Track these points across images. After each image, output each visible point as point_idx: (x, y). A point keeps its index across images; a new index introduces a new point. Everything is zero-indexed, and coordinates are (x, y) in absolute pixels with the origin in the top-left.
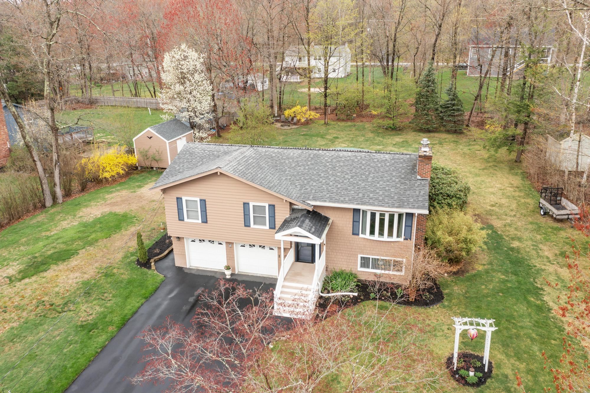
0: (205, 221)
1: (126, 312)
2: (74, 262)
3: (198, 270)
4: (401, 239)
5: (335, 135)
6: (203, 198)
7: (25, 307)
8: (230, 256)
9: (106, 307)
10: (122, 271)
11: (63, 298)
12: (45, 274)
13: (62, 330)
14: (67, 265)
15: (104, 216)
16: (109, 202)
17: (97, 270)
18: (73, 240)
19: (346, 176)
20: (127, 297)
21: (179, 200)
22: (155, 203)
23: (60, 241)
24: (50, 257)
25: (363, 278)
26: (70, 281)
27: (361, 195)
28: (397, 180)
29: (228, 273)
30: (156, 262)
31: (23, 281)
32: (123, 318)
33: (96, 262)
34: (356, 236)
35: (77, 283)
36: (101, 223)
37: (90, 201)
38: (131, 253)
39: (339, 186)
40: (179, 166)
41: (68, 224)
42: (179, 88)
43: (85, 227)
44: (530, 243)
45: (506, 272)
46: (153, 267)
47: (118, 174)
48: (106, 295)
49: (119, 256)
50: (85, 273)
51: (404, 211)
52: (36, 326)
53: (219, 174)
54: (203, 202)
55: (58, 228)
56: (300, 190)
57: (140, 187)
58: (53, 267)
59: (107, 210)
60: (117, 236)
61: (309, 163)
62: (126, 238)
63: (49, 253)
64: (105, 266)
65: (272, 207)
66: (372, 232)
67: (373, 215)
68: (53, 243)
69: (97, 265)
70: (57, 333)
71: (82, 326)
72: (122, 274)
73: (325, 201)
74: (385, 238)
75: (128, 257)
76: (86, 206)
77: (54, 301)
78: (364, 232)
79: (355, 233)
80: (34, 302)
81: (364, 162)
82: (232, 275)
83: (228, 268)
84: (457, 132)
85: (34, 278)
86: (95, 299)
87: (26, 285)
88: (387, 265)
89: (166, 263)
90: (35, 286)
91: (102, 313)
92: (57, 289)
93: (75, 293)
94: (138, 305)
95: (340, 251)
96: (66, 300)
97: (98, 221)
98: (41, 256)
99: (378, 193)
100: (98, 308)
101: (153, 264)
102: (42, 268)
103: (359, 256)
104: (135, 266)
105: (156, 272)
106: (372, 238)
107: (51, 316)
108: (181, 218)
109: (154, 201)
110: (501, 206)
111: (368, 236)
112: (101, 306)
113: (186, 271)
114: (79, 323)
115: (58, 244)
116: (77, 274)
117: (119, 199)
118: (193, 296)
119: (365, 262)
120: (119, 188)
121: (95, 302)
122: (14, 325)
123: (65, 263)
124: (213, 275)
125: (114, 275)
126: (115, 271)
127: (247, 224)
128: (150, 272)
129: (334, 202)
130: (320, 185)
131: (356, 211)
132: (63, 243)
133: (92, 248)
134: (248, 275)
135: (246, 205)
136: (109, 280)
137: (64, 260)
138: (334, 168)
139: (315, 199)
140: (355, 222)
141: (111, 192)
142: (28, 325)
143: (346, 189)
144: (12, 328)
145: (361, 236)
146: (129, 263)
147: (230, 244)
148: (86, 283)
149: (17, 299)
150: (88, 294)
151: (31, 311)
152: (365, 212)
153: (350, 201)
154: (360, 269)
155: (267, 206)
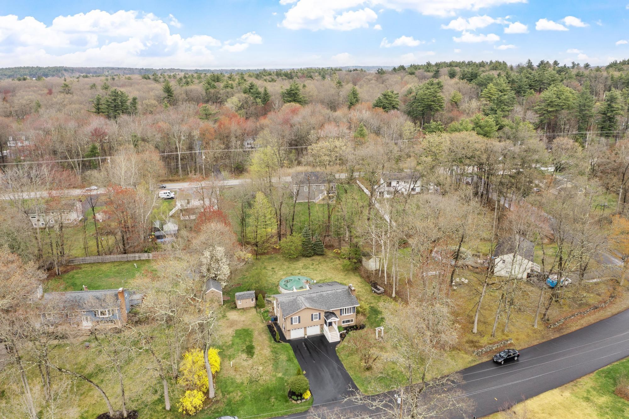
0: (299, 322)
3: (295, 339)
4: (353, 314)
8: (305, 331)
10: (276, 345)
11: (272, 356)
14: (257, 349)
17: (269, 348)
18: (243, 342)
19: (334, 299)
20: (288, 351)
21: (292, 318)
22: (246, 322)
24: (247, 349)
25: (344, 326)
26: (267, 352)
27: (342, 305)
28: (348, 298)
29: (306, 337)
31: (253, 357)
32: (294, 356)
33: (264, 346)
35: (269, 352)
36: (240, 334)
38: (269, 340)
39: (335, 303)
44: (375, 304)
45: (374, 315)
46: (282, 342)
49: (267, 342)
51: (353, 306)
53: (306, 308)
54: (299, 317)
56: (326, 307)
58: (254, 351)
60: (255, 337)
61: (321, 297)
62: (259, 337)
63: (244, 348)
65: (320, 314)
66: (346, 313)
67: (346, 309)
73: (334, 308)
74: (347, 314)
75: (271, 342)
78: (343, 314)
79: (341, 315)
80: (266, 360)
83: (306, 335)
84: (322, 254)
86: (280, 354)
87: (256, 357)
88: (348, 321)
90: (259, 357)
91: (287, 356)
92: (267, 355)
94: (293, 352)
96: (274, 357)
97: (238, 334)
99: (345, 303)
100: (284, 356)
101: (280, 341)
103: (342, 321)
105: (284, 343)
106: (345, 315)
108: (292, 324)
113: (291, 340)
116: (265, 350)
118: (303, 345)
119: (344, 322)
124: (302, 338)
126: (274, 346)
127: (312, 320)
129: (336, 308)
131: (341, 309)
132: (241, 344)
133: (255, 343)
134: (311, 336)
135: (312, 315)
136: (276, 349)
137: (254, 348)
139: (331, 308)
140: (341, 312)
143: (337, 303)
146: (274, 343)
147: (305, 328)
148: (272, 351)
150: (276, 353)
152: (343, 309)
153: (340, 307)
154: (342, 324)
155: (318, 313)
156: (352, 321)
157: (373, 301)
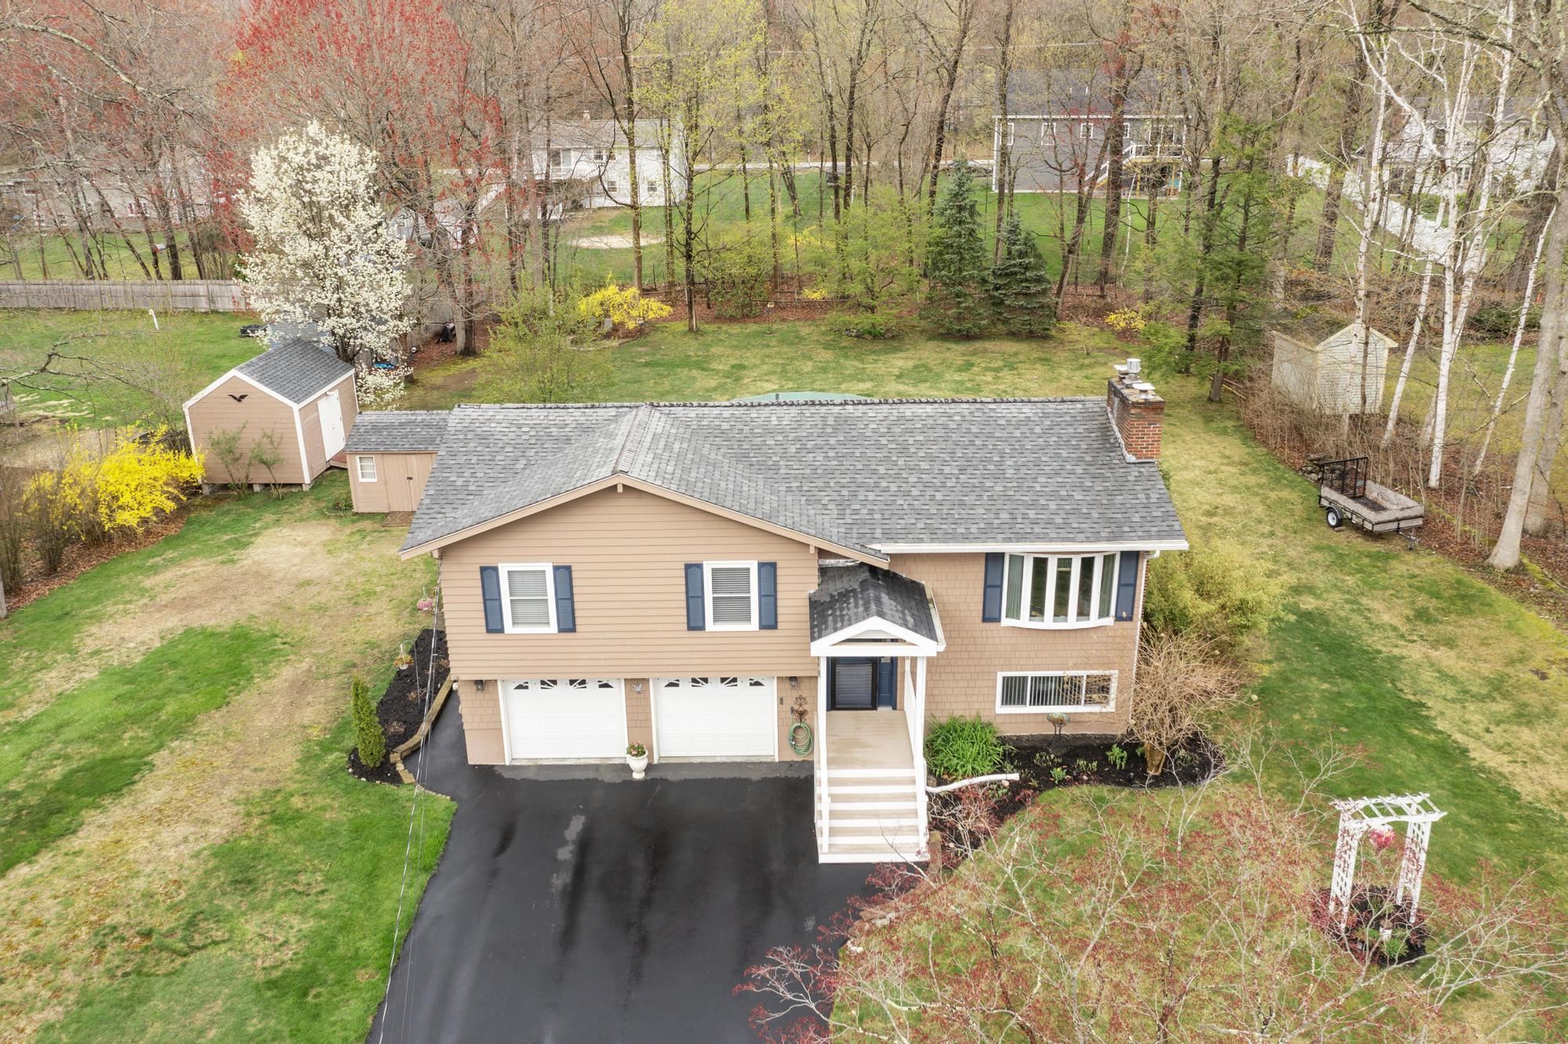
0: (568, 624)
1: (387, 919)
2: (152, 793)
3: (541, 767)
4: (1109, 621)
5: (733, 361)
6: (563, 561)
7: (61, 955)
8: (639, 718)
9: (319, 915)
10: (319, 801)
11: (173, 908)
12: (75, 843)
13: (218, 1006)
14: (134, 806)
15: (173, 644)
16: (163, 599)
17: (241, 808)
18: (114, 727)
19: (947, 470)
20: (372, 876)
21: (488, 574)
22: (314, 590)
23: (68, 734)
24: (65, 784)
25: (1009, 731)
26: (172, 853)
27: (1004, 516)
28: (1079, 470)
29: (638, 767)
30: (405, 759)
31: (12, 875)
32: (387, 940)
33: (225, 783)
34: (992, 625)
35: (196, 855)
36: (174, 664)
37: (96, 600)
38: (320, 744)
39: (939, 496)
40: (460, 475)
41: (67, 679)
42: (305, 249)
43: (131, 681)
44: (1337, 596)
45: (1326, 675)
46: (407, 777)
47: (158, 511)
48: (303, 878)
49: (286, 757)
50: (206, 822)
51: (1116, 547)
52: (129, 1005)
53: (620, 489)
54: (564, 574)
55: (37, 696)
56: (841, 516)
57: (240, 545)
58: (90, 816)
59: (173, 622)
60: (247, 699)
61: (832, 441)
62: (280, 701)
63: (56, 773)
64: (257, 792)
65: (769, 569)
66: (1037, 607)
67: (1040, 565)
68: (50, 743)
69: (229, 791)
70: (201, 1018)
71: (272, 984)
72: (323, 809)
73: (921, 540)
75: (318, 758)
76: (96, 618)
77: (149, 922)
78: (1013, 612)
79: (990, 616)
80: (84, 933)
81: (974, 429)
82: (650, 768)
83: (637, 750)
85: (44, 860)
86: (276, 897)
87: (27, 883)
88: (1067, 690)
89: (438, 757)
90: (61, 883)
91: (318, 932)
92: (140, 884)
93: (204, 886)
94: (414, 893)
95: (948, 669)
96: (187, 913)
97: (162, 660)
98: (32, 787)
99: (1045, 507)
100: (296, 921)
101: (400, 767)
102: (57, 823)
103: (1000, 675)
104: (352, 780)
105: (418, 790)
106: (1036, 625)
107: (162, 970)
108: (494, 626)
109: (308, 583)
110: (1228, 512)
111: (1025, 620)
112: (302, 914)
113: (506, 775)
114: (260, 977)
115: (67, 743)
116: (182, 829)
117: (196, 588)
118: (564, 843)
119: (1014, 691)
120: (170, 554)
121: (280, 906)
122: (52, 1015)
123: (126, 801)
124: (591, 775)
125: (298, 815)
126: (297, 802)
127: (695, 623)
128: (403, 792)
129: (945, 540)
130: (886, 497)
131: (994, 560)
132: (86, 738)
133: (188, 745)
134: (691, 764)
135: (692, 571)
136: (294, 832)
137: (117, 792)
138: (903, 450)
139: (890, 537)
140: (991, 587)
141: (155, 570)
142: (97, 1008)
143: (962, 504)
144: (49, 1027)
145: (1006, 622)
146: (332, 773)
147: (637, 685)
148: (225, 853)
149: (21, 933)
150: (244, 881)
151: (87, 964)
152: (1016, 560)
153: (985, 535)
154: (1002, 710)
155: (753, 567)
156: (1100, 688)
157: (1320, 578)
